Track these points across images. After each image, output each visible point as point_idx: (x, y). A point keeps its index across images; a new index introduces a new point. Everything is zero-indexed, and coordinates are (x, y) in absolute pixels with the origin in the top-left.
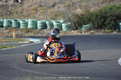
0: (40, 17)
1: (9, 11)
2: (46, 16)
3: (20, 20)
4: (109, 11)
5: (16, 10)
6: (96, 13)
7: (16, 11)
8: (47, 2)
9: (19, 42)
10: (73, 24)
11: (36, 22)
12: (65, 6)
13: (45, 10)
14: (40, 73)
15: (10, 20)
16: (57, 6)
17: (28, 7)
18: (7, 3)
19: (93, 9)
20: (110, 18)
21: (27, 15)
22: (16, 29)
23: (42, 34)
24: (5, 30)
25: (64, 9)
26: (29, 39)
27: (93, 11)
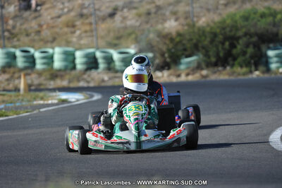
0: (83, 42)
1: (8, 31)
2: (95, 39)
3: (36, 50)
4: (241, 23)
5: (24, 27)
6: (212, 28)
7: (25, 30)
8: (97, 7)
9: (35, 103)
10: (158, 55)
11: (73, 55)
12: (139, 15)
13: (94, 26)
15: (12, 50)
16: (121, 16)
17: (52, 18)
18: (4, 11)
19: (203, 19)
20: (245, 39)
21: (50, 39)
22: (26, 72)
23: (88, 82)
25: (137, 21)
26: (58, 93)
27: (205, 25)
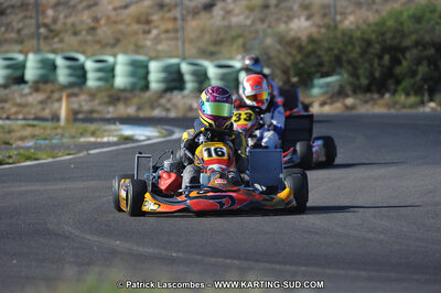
0: (160, 47)
1: (45, 25)
2: (180, 43)
3: (87, 57)
4: (410, 26)
5: (70, 20)
6: (363, 33)
7: (73, 25)
9: (82, 140)
10: (278, 72)
11: (147, 67)
12: (251, 9)
13: (179, 23)
14: (156, 251)
15: (51, 56)
16: (223, 9)
17: (115, 9)
19: (352, 18)
20: (415, 51)
21: (111, 41)
22: (69, 91)
24: (31, 94)
25: (247, 17)
26: (119, 126)
27: (353, 27)
